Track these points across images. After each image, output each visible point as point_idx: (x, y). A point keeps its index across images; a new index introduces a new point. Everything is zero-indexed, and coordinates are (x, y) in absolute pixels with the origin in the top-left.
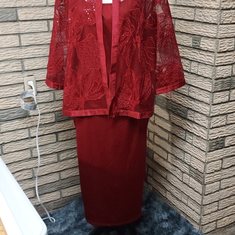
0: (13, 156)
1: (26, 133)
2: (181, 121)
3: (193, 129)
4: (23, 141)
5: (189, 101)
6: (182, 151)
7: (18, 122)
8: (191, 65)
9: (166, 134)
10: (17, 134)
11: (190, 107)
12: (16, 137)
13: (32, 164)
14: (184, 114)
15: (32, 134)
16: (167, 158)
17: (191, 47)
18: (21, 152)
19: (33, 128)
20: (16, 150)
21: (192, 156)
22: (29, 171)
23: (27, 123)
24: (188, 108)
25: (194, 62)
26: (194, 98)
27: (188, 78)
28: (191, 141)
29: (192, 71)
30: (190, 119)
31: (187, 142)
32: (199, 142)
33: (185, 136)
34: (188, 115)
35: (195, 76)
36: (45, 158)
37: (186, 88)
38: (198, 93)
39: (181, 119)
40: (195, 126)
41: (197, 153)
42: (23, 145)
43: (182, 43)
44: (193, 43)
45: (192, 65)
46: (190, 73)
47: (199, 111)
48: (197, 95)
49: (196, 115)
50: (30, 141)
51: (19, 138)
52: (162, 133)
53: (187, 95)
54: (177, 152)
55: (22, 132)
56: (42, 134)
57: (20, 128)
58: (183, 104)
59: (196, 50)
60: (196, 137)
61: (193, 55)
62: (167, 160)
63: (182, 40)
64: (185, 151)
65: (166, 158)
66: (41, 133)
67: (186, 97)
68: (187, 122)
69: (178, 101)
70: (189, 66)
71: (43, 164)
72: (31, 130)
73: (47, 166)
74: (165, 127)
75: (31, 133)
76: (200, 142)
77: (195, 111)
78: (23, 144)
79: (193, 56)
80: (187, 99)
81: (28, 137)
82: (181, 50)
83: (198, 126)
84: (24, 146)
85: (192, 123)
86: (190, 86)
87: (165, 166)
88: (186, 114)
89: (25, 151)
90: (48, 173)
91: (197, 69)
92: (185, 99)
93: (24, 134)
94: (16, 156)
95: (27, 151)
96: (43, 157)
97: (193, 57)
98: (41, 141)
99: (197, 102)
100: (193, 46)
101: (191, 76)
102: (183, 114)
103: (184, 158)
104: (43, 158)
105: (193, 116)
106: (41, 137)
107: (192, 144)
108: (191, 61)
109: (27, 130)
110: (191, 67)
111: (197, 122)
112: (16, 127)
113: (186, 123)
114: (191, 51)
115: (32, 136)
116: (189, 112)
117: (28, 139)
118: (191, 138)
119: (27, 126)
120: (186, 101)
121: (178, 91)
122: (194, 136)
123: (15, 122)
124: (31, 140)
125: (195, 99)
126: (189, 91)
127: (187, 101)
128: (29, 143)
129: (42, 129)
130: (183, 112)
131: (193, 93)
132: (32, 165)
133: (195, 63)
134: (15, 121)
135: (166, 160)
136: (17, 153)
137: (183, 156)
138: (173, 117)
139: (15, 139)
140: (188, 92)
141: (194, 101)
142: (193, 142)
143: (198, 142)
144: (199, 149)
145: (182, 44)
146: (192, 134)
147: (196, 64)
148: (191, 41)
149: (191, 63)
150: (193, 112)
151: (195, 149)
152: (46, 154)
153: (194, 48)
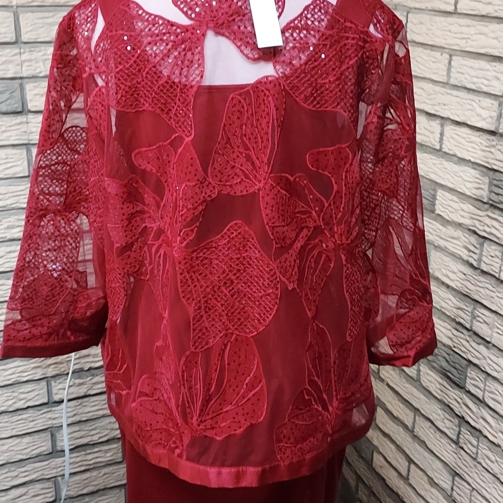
0: (6, 447)
1: (41, 392)
2: (448, 390)
3: (481, 421)
4: (32, 411)
5: (473, 344)
6: (448, 468)
7: (21, 364)
8: (482, 251)
9: (408, 411)
10: (16, 394)
11: (475, 361)
12: (14, 403)
13: (54, 468)
14: (458, 375)
15: (56, 394)
16: (408, 475)
17: (484, 203)
18: (27, 439)
19: (59, 379)
20: (14, 433)
21: (473, 489)
22: (47, 485)
23: (46, 368)
24: (470, 362)
25: (491, 243)
26: (488, 339)
27: (473, 282)
28: (474, 450)
29: (484, 268)
30: (472, 391)
31: (462, 448)
32: (497, 461)
33: (457, 433)
34: (468, 379)
35: (493, 281)
36: (88, 452)
37: (465, 308)
38: (498, 328)
39: (448, 383)
40: (485, 413)
41: (490, 488)
42: (33, 421)
43: (460, 186)
44: (491, 191)
45: (484, 250)
46: (479, 271)
47: (498, 377)
48: (495, 334)
49: (489, 387)
50: (51, 411)
51: (20, 405)
52: (397, 408)
53: (468, 326)
54: (435, 468)
55: (30, 389)
56: (82, 394)
57: (25, 379)
58: (455, 347)
59: (497, 212)
60: (489, 444)
61: (489, 224)
62: (408, 479)
63: (460, 179)
64: (455, 472)
65: (404, 473)
66: (81, 390)
67: (465, 331)
68: (465, 396)
69: (443, 335)
70: (477, 251)
71: (83, 468)
72: (53, 384)
73: (95, 473)
74: (404, 393)
75: (54, 391)
76: (498, 459)
77: (489, 375)
78: (31, 419)
79: (488, 226)
80: (468, 339)
81: (45, 400)
82: (457, 204)
83: (496, 416)
84: (35, 422)
85: (478, 402)
86: (479, 305)
87: (400, 493)
88: (462, 377)
89: (36, 436)
90: (96, 490)
91: (499, 265)
92: (462, 336)
93: (37, 394)
94: (11, 449)
95: (42, 435)
96: (85, 451)
97: (488, 229)
98: (81, 411)
99: (495, 351)
100: (491, 202)
101: (481, 279)
102: (454, 374)
103: (452, 489)
104: (83, 453)
105: (482, 386)
106: (80, 401)
107: (475, 459)
108: (482, 240)
109: (44, 383)
110: (481, 255)
111: (491, 404)
112: (14, 378)
113: (461, 399)
114: (485, 213)
115: (56, 398)
116: (472, 373)
117: (47, 406)
118: (475, 443)
119: (43, 374)
120: (464, 342)
121: (443, 310)
122: (481, 438)
123: (12, 365)
124: (54, 409)
125: (489, 342)
126: (474, 317)
127: (468, 341)
128: (49, 415)
129: (84, 380)
130: (455, 368)
131: (484, 326)
132: (55, 471)
133: (494, 247)
134: (13, 362)
135: (406, 479)
136: (17, 440)
137: (450, 483)
138: (428, 374)
139: (10, 406)
140: (469, 318)
141: (488, 348)
142: (479, 456)
143: (493, 458)
144: (494, 479)
145: (459, 190)
146: (477, 433)
147: (496, 250)
148: (486, 187)
149: (482, 245)
150: (482, 376)
151: (483, 474)
152: (92, 443)
153: (491, 205)
